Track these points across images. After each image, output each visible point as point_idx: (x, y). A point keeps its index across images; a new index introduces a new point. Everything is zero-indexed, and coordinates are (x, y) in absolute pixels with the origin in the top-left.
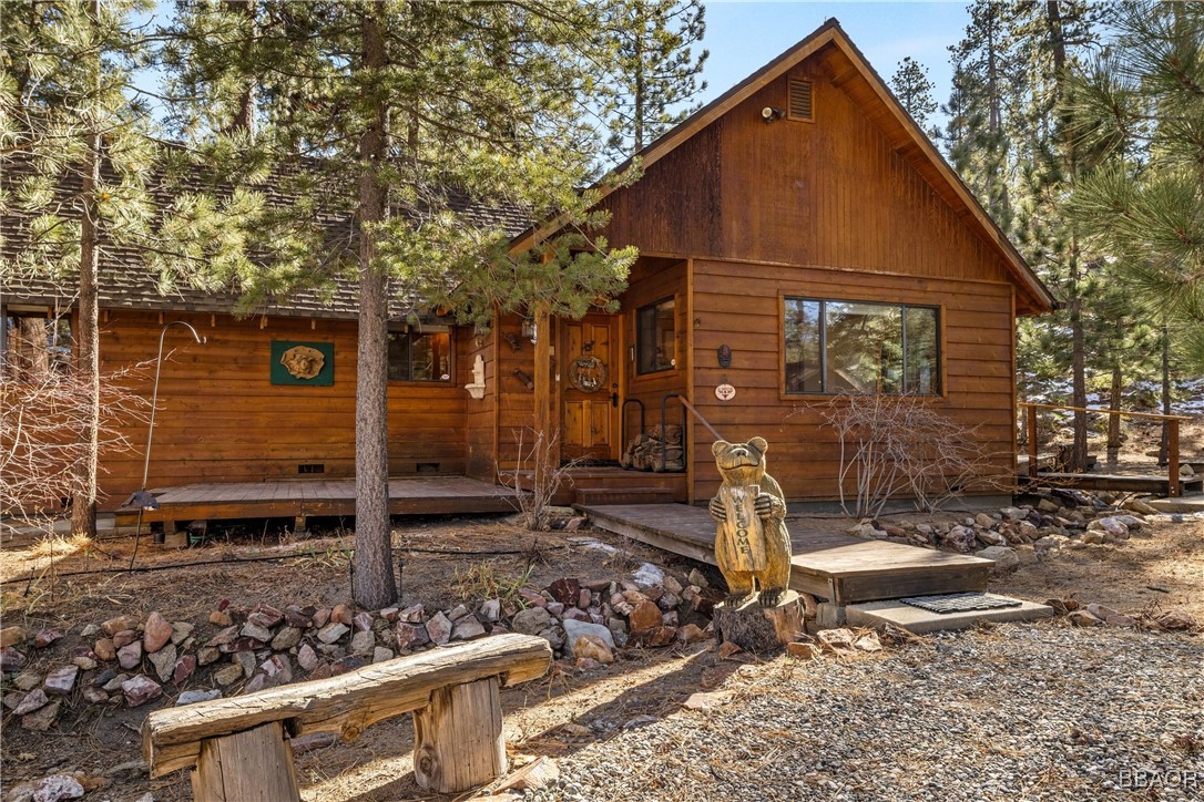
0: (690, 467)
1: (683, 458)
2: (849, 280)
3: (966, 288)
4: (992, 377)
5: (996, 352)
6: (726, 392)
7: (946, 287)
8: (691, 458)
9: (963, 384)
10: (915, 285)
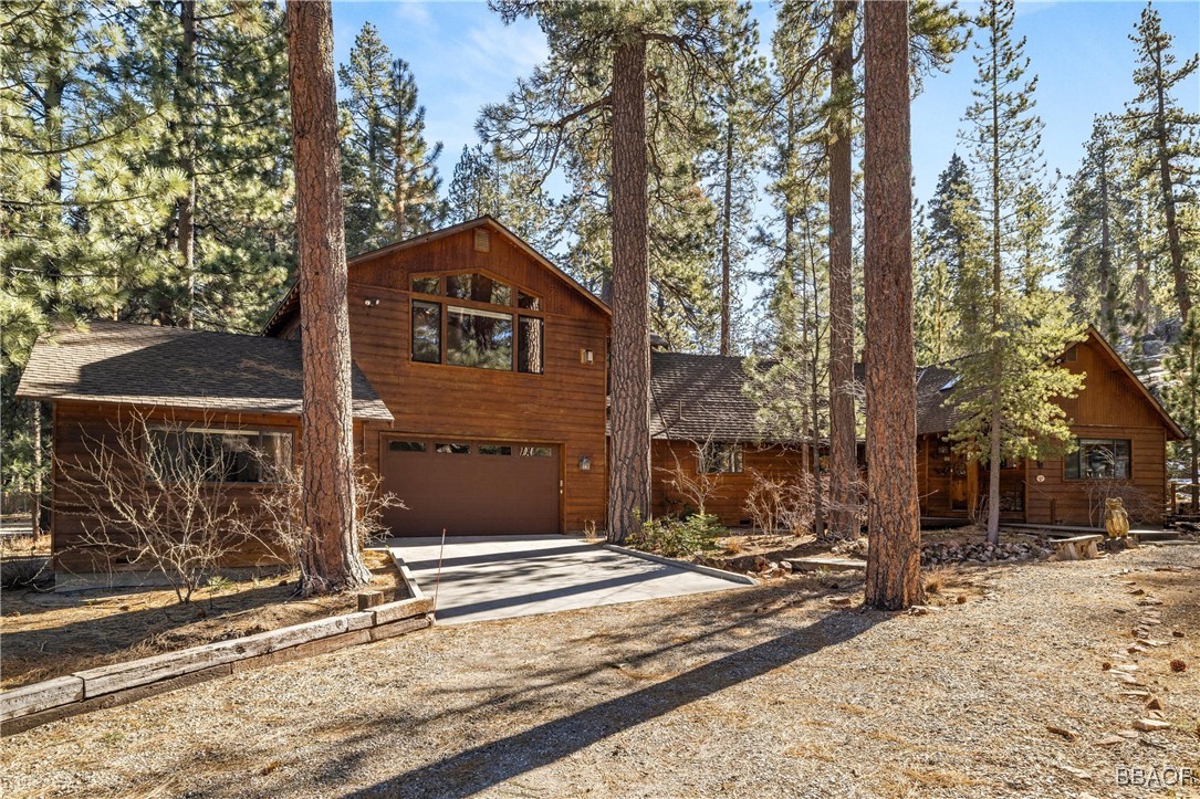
0: (1027, 509)
1: (1023, 505)
2: (1091, 430)
3: (1143, 431)
4: (1154, 471)
5: (1156, 459)
6: (1041, 479)
7: (1134, 431)
8: (1027, 506)
9: (1141, 474)
10: (1120, 430)
